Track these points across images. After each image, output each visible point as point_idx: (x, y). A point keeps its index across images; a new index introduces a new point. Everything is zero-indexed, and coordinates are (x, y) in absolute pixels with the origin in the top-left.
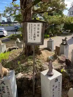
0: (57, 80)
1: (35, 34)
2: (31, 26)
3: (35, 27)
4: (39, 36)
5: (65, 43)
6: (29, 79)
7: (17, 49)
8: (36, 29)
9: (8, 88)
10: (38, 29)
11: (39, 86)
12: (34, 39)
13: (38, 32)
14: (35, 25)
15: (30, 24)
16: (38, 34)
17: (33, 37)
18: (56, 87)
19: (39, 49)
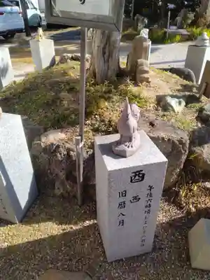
0: (143, 177)
18: (137, 199)
19: (142, 65)
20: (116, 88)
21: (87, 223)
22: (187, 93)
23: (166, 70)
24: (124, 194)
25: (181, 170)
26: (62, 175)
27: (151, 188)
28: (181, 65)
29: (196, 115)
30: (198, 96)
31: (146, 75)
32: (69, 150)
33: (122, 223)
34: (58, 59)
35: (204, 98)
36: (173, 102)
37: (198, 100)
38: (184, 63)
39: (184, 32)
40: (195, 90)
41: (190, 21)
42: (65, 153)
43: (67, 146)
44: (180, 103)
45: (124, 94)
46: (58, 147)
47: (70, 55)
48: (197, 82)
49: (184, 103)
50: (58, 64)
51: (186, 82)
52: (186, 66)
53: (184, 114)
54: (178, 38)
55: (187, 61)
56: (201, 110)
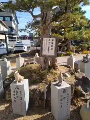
0: (66, 91)
1: (49, 48)
2: (46, 41)
3: (49, 41)
4: (52, 50)
5: (86, 61)
6: (41, 91)
7: (34, 63)
8: (51, 44)
9: (21, 93)
10: (52, 43)
11: (50, 99)
12: (48, 52)
13: (52, 46)
14: (49, 40)
15: (45, 39)
16: (52, 48)
17: (47, 50)
18: (65, 98)
19: (56, 64)
20: (49, 71)
21: (48, 113)
22: (70, 72)
23: (62, 65)
24: (62, 96)
25: (74, 94)
26: (38, 98)
27: (68, 94)
28: (66, 64)
29: (74, 78)
30: (74, 73)
31: (57, 67)
32: (40, 90)
33: (61, 106)
34: (25, 63)
35: (75, 73)
36: (67, 74)
37: (74, 74)
38: (67, 63)
39: (64, 53)
40: (72, 71)
41: (65, 50)
42: (39, 91)
43: (39, 89)
44: (69, 75)
45: (52, 73)
46: (36, 89)
47: (30, 62)
48: (72, 69)
49: (70, 75)
50: (26, 66)
51: (69, 69)
52: (68, 64)
53: (71, 78)
54: (62, 55)
55: (68, 62)
56: (76, 76)
